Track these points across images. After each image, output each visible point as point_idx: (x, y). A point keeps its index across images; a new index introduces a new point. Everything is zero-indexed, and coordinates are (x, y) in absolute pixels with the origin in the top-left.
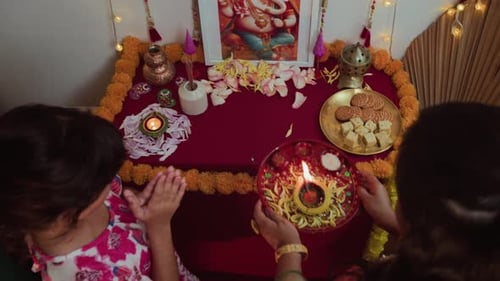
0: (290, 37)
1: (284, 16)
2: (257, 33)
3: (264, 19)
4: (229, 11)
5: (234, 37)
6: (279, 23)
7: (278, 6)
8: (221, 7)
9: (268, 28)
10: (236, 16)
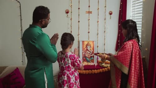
0: (93, 58)
1: (92, 54)
2: (88, 58)
3: (89, 55)
4: (84, 54)
5: (84, 58)
6: (91, 55)
7: (91, 52)
8: (83, 53)
9: (89, 56)
10: (85, 54)
